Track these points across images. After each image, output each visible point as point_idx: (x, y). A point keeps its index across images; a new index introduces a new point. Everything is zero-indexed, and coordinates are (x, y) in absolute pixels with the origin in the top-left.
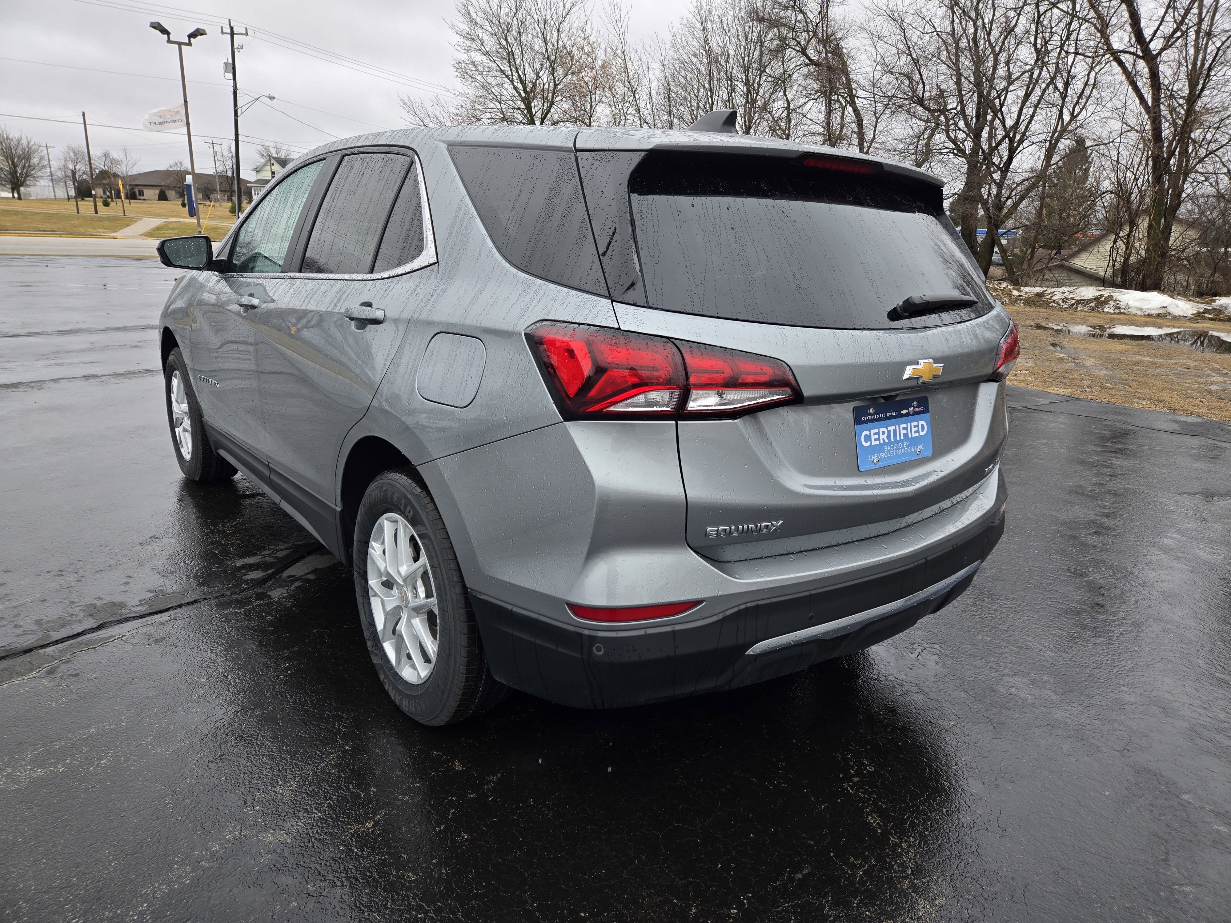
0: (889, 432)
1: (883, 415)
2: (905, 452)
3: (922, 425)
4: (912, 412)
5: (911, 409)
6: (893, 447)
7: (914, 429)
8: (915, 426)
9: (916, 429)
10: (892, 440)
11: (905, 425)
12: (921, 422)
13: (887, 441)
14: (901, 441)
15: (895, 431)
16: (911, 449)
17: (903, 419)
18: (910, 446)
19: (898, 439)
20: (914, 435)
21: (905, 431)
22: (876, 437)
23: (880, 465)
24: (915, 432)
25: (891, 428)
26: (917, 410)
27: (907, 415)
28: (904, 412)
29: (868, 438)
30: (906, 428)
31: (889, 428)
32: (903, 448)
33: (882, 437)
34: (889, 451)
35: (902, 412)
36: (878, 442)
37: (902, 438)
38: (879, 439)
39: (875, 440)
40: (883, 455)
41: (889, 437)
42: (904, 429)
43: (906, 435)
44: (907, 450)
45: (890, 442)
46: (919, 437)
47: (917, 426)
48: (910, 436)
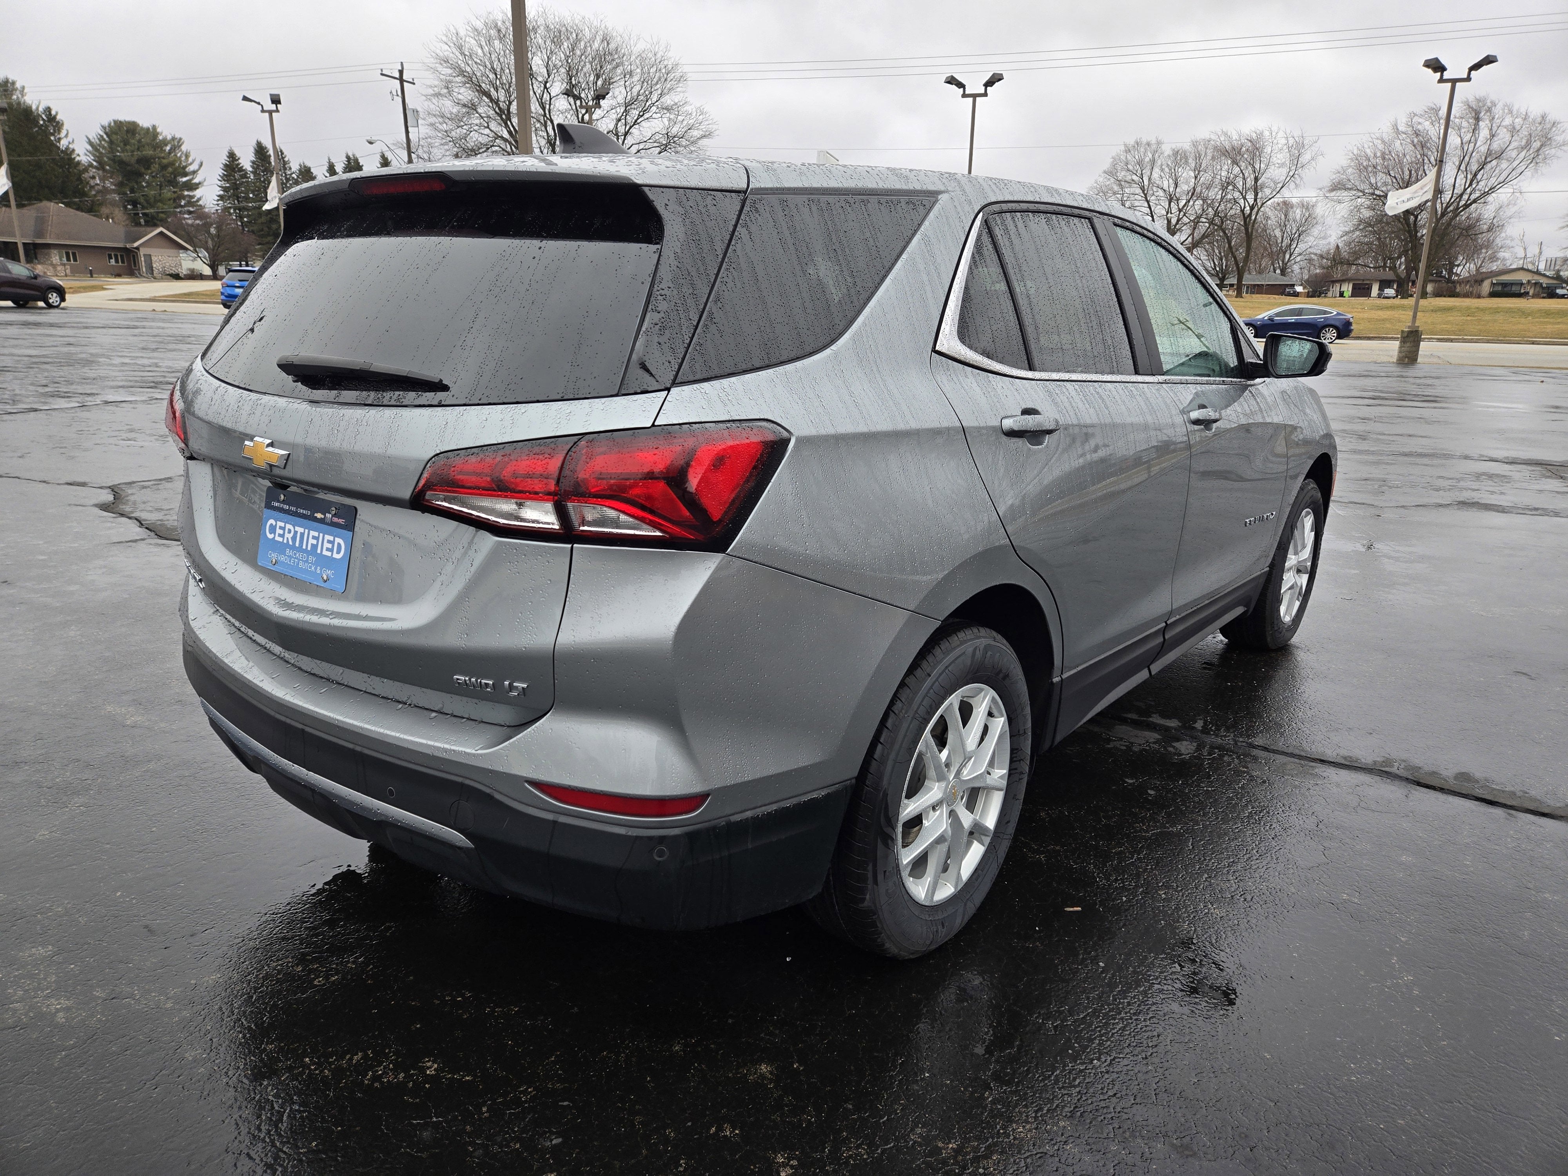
0: (296, 532)
1: (294, 509)
2: (306, 568)
3: (339, 545)
4: (328, 521)
5: (329, 516)
6: (295, 554)
7: (327, 545)
8: (329, 541)
9: (330, 546)
10: (297, 545)
11: (316, 534)
12: (338, 540)
13: (291, 543)
14: (306, 551)
15: (302, 535)
16: (316, 569)
17: (316, 524)
18: (316, 564)
19: (304, 547)
20: (325, 553)
21: (315, 542)
22: (281, 532)
23: (277, 568)
24: (328, 549)
25: (300, 530)
26: (335, 520)
27: (322, 521)
28: (319, 515)
29: (273, 529)
30: (317, 538)
31: (297, 529)
32: (307, 561)
33: (287, 535)
34: (290, 557)
35: (316, 515)
36: (280, 539)
37: (309, 548)
38: (282, 536)
39: (280, 535)
40: (282, 558)
41: (294, 538)
42: (314, 538)
43: (314, 547)
44: (310, 567)
45: (293, 547)
46: (331, 559)
47: (332, 542)
48: (319, 551)
